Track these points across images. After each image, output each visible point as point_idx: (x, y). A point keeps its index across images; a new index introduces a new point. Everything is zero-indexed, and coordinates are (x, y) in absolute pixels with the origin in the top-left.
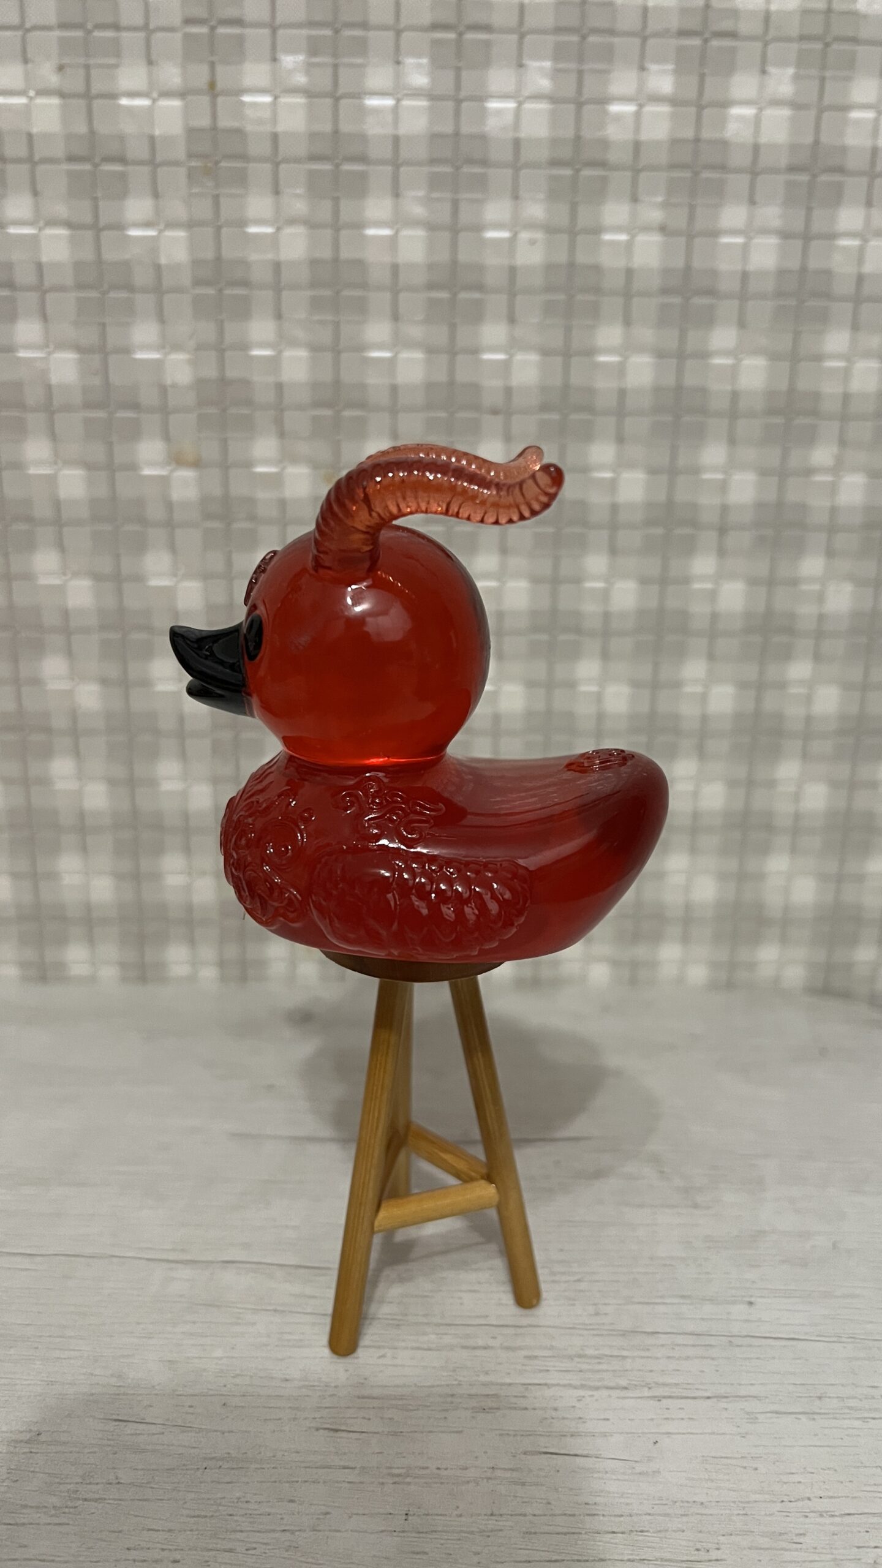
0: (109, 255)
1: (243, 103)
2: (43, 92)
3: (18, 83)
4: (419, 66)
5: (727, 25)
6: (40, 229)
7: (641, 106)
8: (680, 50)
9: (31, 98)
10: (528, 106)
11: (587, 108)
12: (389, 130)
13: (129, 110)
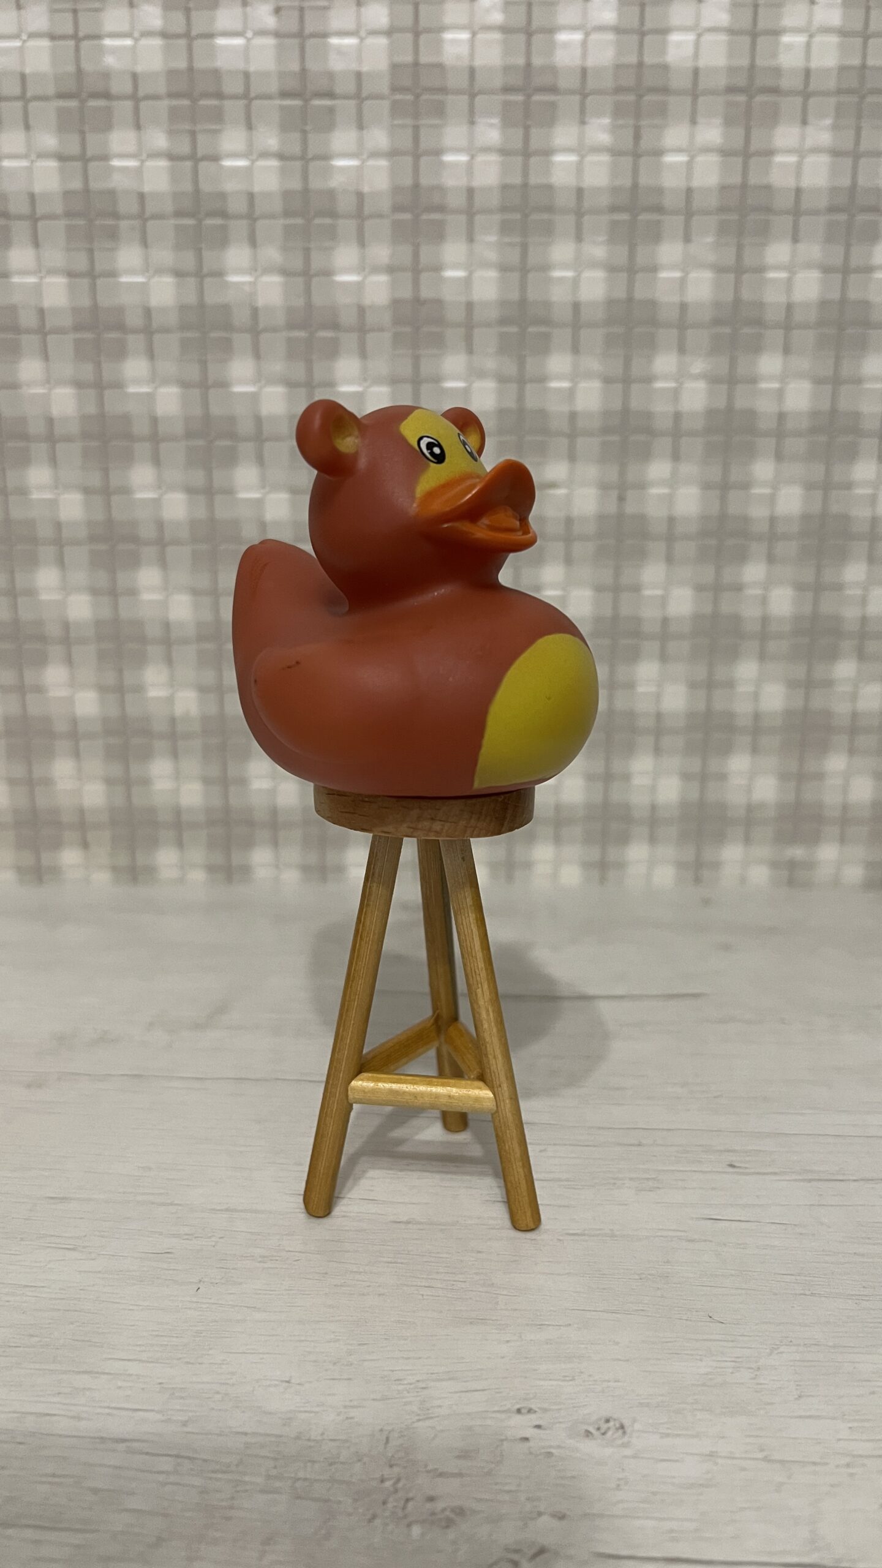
0: (315, 184)
2: (262, 33)
3: (238, 26)
6: (253, 162)
7: (811, 36)
9: (249, 40)
10: (708, 38)
11: (761, 41)
12: (578, 62)
13: (339, 48)
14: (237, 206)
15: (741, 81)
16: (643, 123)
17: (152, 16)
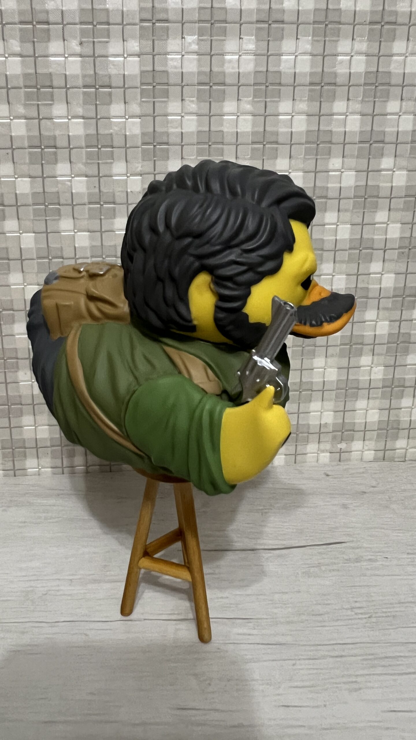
0: (102, 131)
1: (167, 58)
2: (72, 55)
3: (61, 51)
4: (250, 40)
5: (392, 19)
6: (69, 120)
7: (352, 57)
8: (371, 30)
9: (66, 58)
10: (300, 57)
11: (328, 58)
12: (236, 70)
13: (113, 61)
14: (62, 142)
15: (317, 80)
16: (268, 100)
17: (15, 46)
